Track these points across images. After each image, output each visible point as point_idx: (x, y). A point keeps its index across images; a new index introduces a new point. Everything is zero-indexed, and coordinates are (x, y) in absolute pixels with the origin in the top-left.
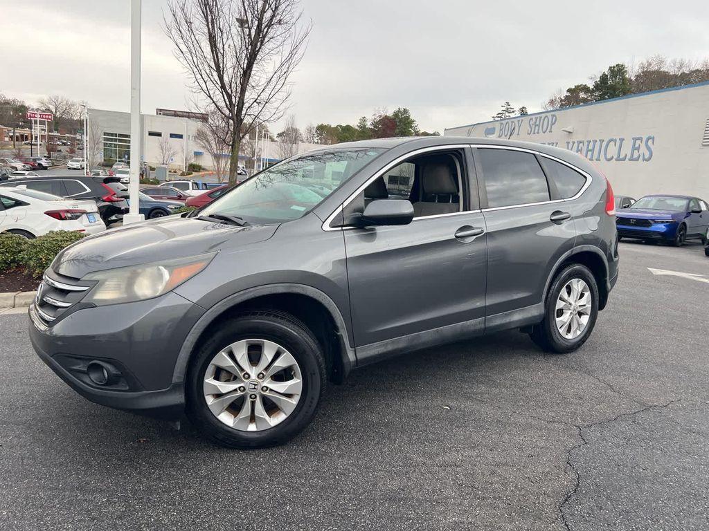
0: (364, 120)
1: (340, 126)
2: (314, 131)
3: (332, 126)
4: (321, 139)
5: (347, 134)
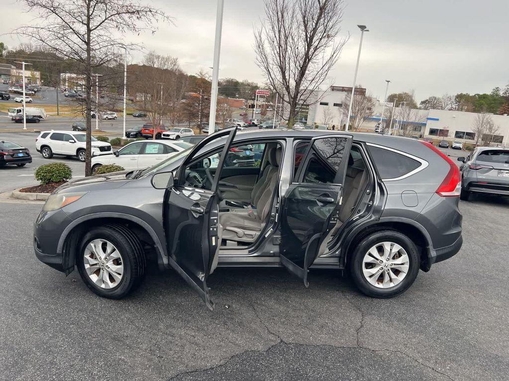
0: (497, 89)
1: (478, 95)
2: (453, 100)
3: (471, 95)
4: (458, 106)
5: (483, 102)
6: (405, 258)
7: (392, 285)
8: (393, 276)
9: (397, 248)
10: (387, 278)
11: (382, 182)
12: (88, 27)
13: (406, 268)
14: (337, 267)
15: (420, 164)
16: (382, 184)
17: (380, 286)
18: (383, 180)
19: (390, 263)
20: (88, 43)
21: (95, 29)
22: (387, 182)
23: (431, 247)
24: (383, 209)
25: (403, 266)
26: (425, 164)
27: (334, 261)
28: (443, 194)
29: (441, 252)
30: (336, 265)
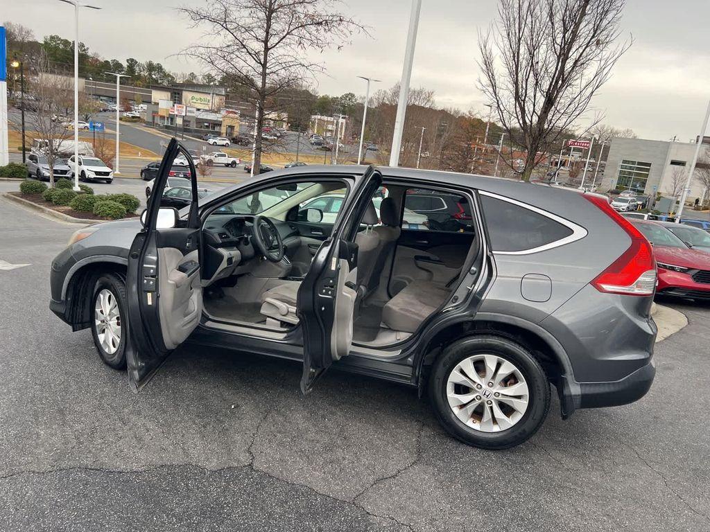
6: (521, 388)
7: (496, 429)
8: (498, 413)
9: (508, 368)
10: (487, 415)
11: (492, 255)
12: (266, 45)
13: (522, 406)
14: (408, 382)
15: (572, 232)
16: (492, 258)
17: (476, 426)
18: (494, 252)
19: (495, 391)
20: (264, 66)
21: (273, 47)
22: (499, 257)
23: (569, 376)
24: (483, 298)
25: (518, 400)
26: (579, 233)
27: (406, 371)
28: (606, 287)
29: (590, 390)
30: (406, 378)
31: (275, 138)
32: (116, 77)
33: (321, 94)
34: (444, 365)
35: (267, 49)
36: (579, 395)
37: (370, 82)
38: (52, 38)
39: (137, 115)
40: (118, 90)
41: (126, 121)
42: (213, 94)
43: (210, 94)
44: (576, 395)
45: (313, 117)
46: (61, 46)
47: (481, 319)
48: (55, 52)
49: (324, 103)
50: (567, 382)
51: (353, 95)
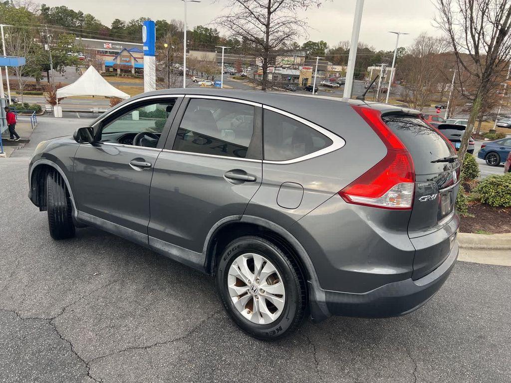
31: (339, 85)
32: (222, 48)
33: (377, 50)
34: (225, 259)
35: (269, 13)
36: (323, 302)
37: (400, 35)
38: (198, 27)
39: (245, 74)
40: (223, 57)
41: (238, 79)
42: (295, 56)
43: (293, 56)
44: (320, 302)
45: (369, 68)
46: (204, 32)
47: (245, 221)
48: (200, 37)
49: (379, 56)
50: (313, 288)
51: (403, 49)
